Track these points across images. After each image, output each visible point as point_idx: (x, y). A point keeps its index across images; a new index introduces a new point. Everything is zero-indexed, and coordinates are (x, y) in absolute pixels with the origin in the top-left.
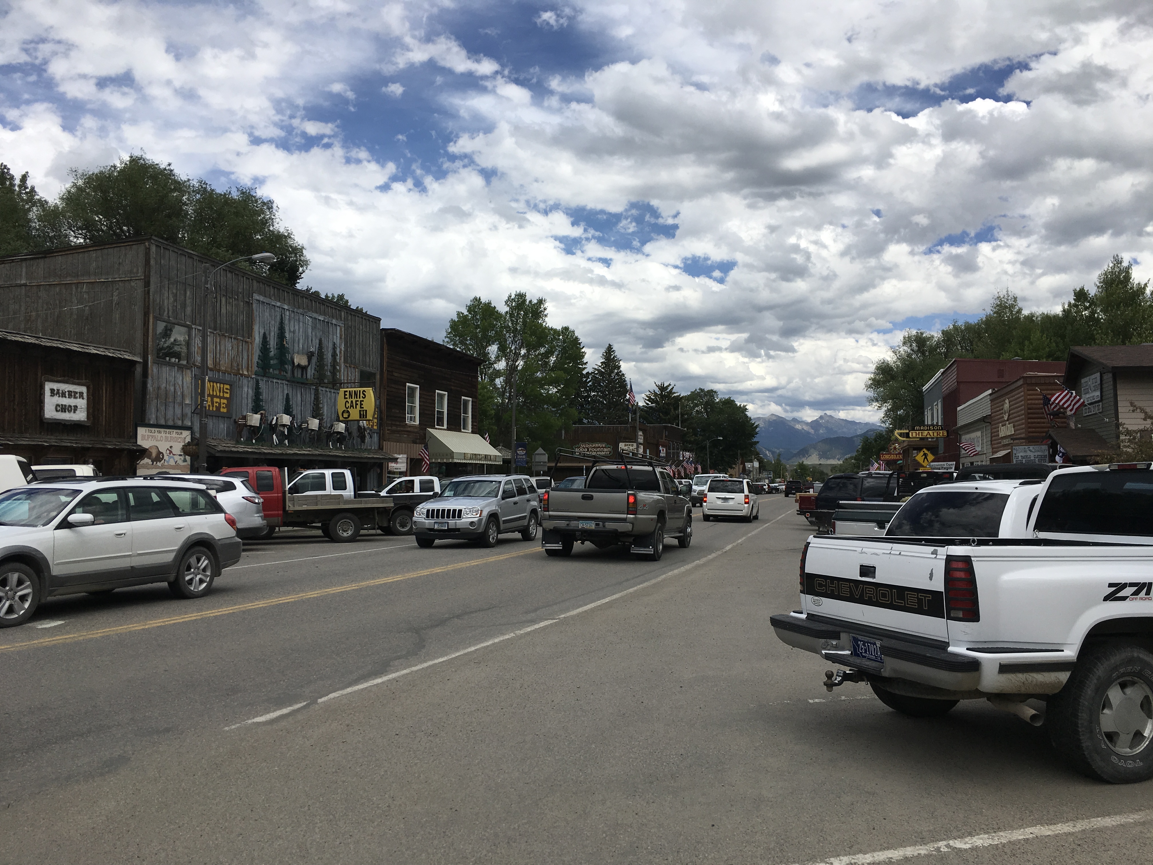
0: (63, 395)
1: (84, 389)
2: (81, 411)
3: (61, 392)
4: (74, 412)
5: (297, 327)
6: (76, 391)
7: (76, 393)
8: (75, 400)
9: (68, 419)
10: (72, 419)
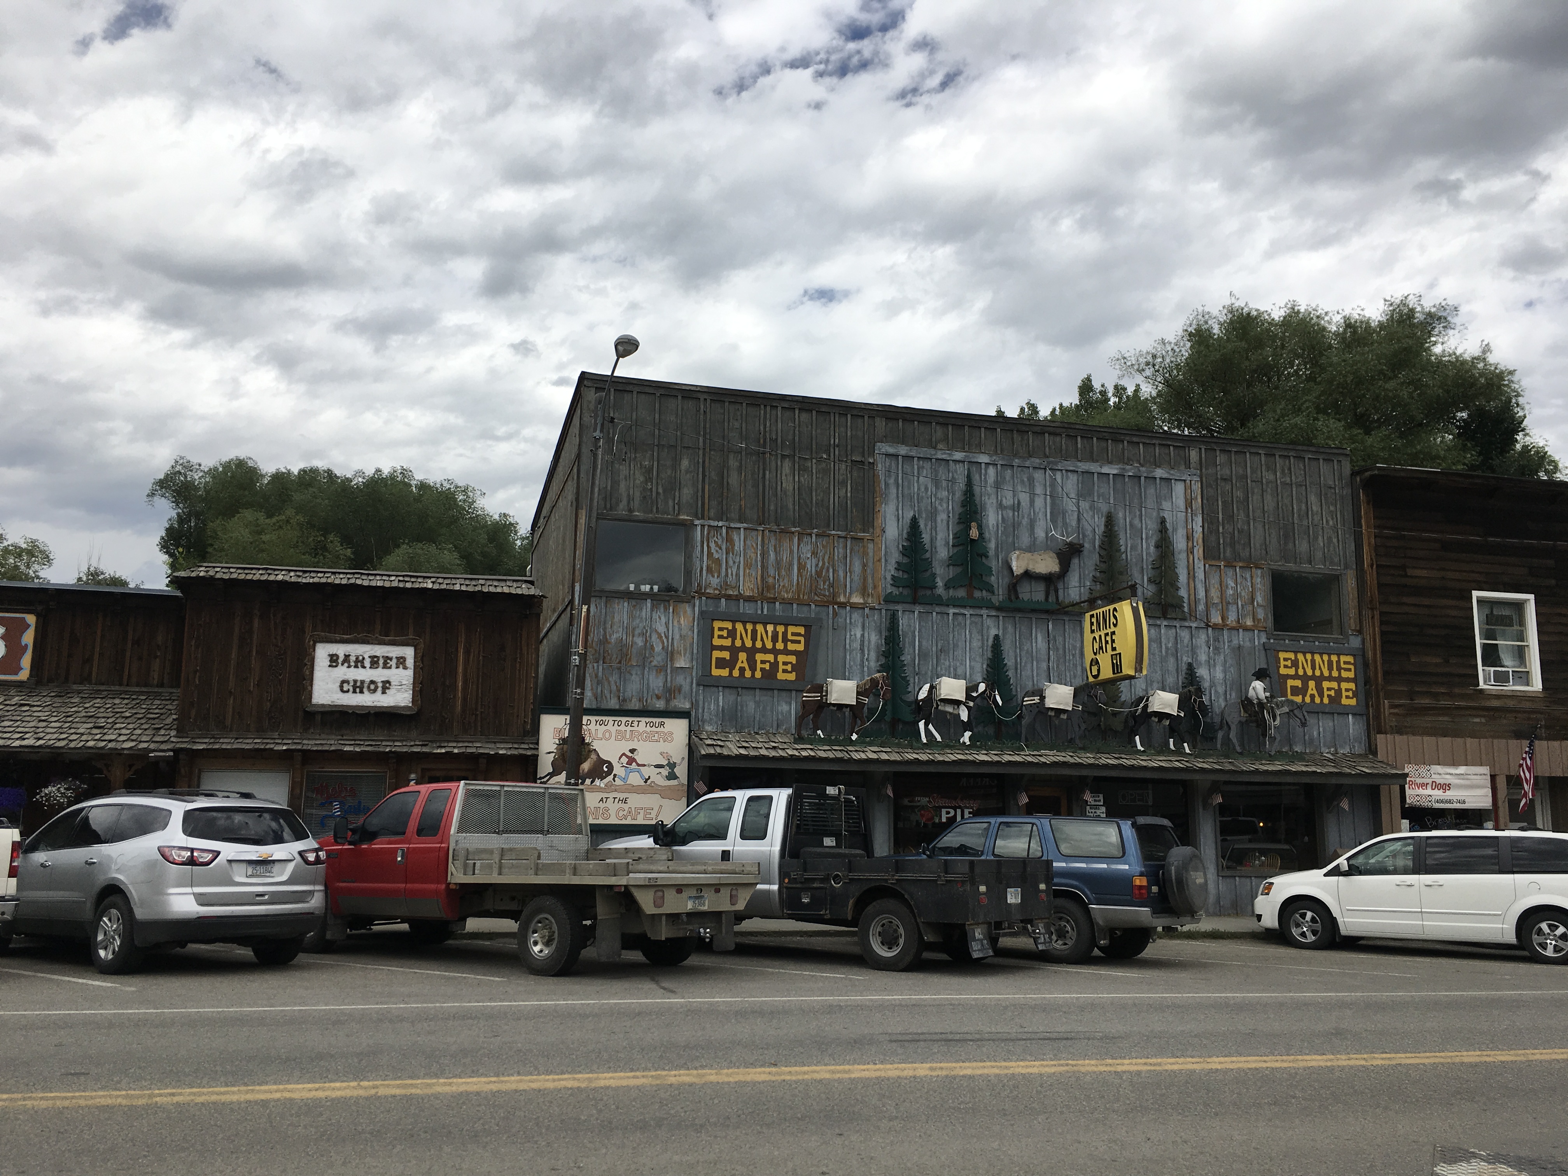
0: (359, 663)
1: (408, 653)
2: (399, 691)
3: (353, 658)
4: (384, 692)
5: (1024, 498)
6: (390, 655)
7: (387, 659)
8: (386, 672)
9: (369, 704)
10: (379, 704)
